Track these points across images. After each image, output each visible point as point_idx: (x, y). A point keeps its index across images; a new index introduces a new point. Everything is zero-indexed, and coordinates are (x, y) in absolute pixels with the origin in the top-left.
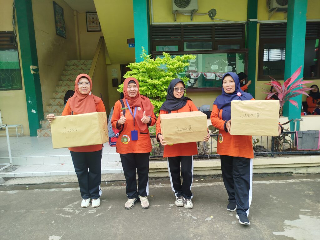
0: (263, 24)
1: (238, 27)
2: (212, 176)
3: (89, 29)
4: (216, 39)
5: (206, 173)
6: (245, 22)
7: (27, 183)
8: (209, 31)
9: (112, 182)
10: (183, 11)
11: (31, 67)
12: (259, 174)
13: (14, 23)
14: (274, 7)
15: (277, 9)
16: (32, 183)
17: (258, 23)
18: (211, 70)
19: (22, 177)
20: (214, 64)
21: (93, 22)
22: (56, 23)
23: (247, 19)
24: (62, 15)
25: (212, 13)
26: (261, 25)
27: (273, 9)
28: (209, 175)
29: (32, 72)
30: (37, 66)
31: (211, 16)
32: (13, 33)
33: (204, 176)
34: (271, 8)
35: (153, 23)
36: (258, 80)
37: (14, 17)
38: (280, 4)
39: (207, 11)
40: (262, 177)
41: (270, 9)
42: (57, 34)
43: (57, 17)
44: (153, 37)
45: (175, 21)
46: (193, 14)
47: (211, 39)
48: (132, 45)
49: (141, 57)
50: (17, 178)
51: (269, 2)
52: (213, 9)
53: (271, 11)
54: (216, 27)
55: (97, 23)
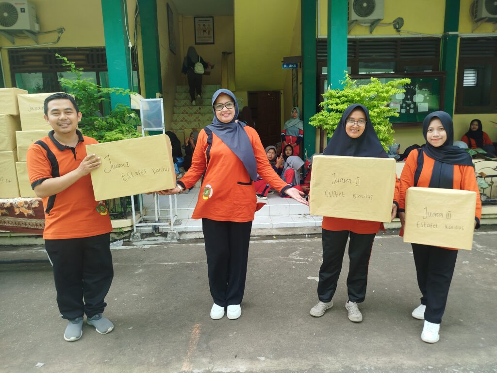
0: (465, 38)
1: (432, 41)
3: (197, 41)
4: (401, 57)
6: (441, 35)
8: (392, 47)
10: (363, 20)
11: (158, 95)
13: (136, 35)
14: (483, 16)
15: (487, 19)
17: (458, 37)
19: (196, 232)
21: (204, 31)
22: (169, 33)
23: (444, 32)
24: (173, 22)
25: (398, 24)
26: (462, 39)
27: (482, 19)
30: (162, 93)
31: (397, 27)
34: (479, 17)
35: (319, 37)
36: (455, 113)
37: (136, 27)
38: (491, 13)
39: (391, 20)
41: (476, 19)
42: (170, 50)
43: (169, 25)
44: (318, 54)
45: (349, 33)
46: (375, 25)
47: (393, 57)
48: (287, 65)
49: (342, 83)
50: (188, 232)
51: (475, 10)
52: (399, 18)
53: (477, 21)
54: (402, 41)
55: (209, 32)
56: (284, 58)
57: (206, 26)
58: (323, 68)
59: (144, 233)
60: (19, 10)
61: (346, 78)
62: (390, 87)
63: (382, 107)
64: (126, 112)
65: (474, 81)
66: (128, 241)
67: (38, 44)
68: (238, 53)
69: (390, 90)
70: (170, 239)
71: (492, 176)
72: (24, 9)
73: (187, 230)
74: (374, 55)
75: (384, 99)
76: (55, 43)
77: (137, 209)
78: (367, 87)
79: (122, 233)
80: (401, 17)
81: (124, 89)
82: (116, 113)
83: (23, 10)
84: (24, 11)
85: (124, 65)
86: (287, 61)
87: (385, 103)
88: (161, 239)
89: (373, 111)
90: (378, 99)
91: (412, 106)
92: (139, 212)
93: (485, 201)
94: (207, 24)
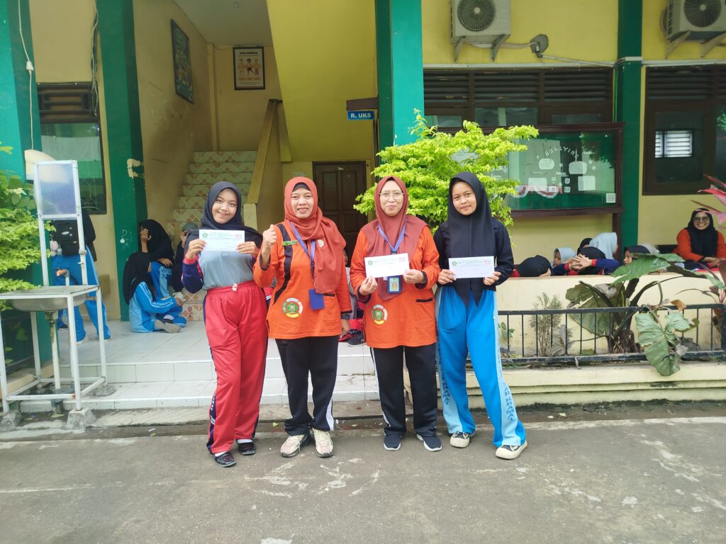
0: (654, 68)
1: (598, 75)
2: (584, 407)
3: (238, 85)
4: (548, 100)
5: (570, 399)
6: (614, 63)
7: (150, 423)
8: (532, 83)
9: (349, 421)
10: (477, 37)
11: (131, 163)
12: (695, 402)
13: (94, 63)
14: (682, 29)
15: (688, 34)
16: (160, 422)
17: (642, 65)
18: (539, 170)
19: (133, 410)
20: (545, 157)
21: (249, 69)
22: (176, 67)
23: (618, 57)
24: (187, 51)
25: (539, 44)
26: (649, 70)
27: (679, 35)
28: (576, 405)
29: (131, 174)
30: (141, 160)
31: (538, 49)
32: (91, 88)
33: (565, 407)
34: (674, 32)
36: (644, 194)
37: (94, 51)
38: (695, 23)
39: (528, 37)
40: (704, 410)
41: (671, 35)
42: (177, 93)
43: (177, 56)
45: (456, 59)
46: (497, 46)
47: (535, 100)
48: (356, 114)
50: (120, 410)
51: (668, 20)
52: (541, 35)
53: (673, 39)
54: (546, 74)
55: (257, 70)
56: (347, 102)
57: (253, 62)
61: (419, 122)
70: (72, 426)
71: (698, 307)
73: (118, 407)
74: (500, 97)
80: (544, 33)
86: (354, 106)
88: (54, 427)
91: (568, 181)
93: (686, 354)
94: (253, 58)
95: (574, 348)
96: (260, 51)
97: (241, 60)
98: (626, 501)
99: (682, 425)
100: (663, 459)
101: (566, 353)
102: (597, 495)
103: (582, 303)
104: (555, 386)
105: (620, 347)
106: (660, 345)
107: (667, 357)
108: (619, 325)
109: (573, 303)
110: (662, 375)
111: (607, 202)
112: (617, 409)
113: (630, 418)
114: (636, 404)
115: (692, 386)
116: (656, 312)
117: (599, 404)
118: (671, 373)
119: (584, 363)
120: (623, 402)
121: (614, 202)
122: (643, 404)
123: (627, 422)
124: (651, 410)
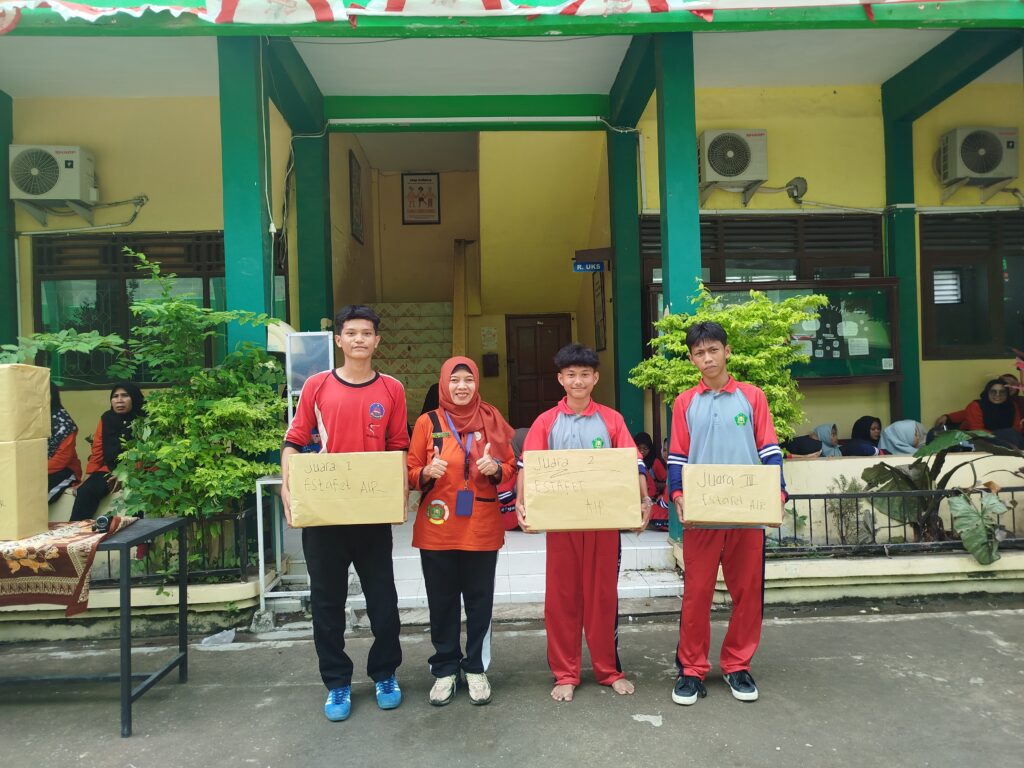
0: (926, 215)
1: (865, 222)
2: (897, 600)
3: (407, 219)
4: (807, 250)
5: (882, 593)
6: (882, 209)
8: (789, 231)
10: (729, 181)
11: (324, 323)
13: (285, 209)
14: (960, 175)
15: (967, 180)
17: (915, 212)
21: (421, 199)
22: (352, 204)
23: (888, 204)
25: (797, 189)
26: (923, 217)
27: (957, 181)
28: (889, 599)
31: (796, 194)
33: (876, 601)
34: (951, 177)
35: (645, 212)
36: (924, 359)
37: (287, 194)
38: (974, 169)
39: (783, 180)
41: (946, 181)
42: (353, 235)
43: (352, 190)
44: (645, 245)
45: (702, 205)
46: (751, 191)
47: (792, 251)
48: (583, 265)
49: (693, 302)
51: (942, 164)
52: (799, 178)
53: (950, 184)
54: (806, 221)
55: (430, 201)
56: (577, 252)
57: (425, 191)
58: (654, 270)
59: (283, 611)
60: (61, 165)
61: (700, 291)
62: (789, 309)
63: (775, 348)
64: (258, 359)
65: (955, 293)
66: (247, 631)
67: (93, 225)
68: (487, 241)
69: (790, 315)
71: (1012, 490)
72: (72, 162)
74: (754, 247)
75: (778, 332)
76: (126, 224)
77: (270, 560)
78: (742, 308)
79: (234, 613)
80: (801, 176)
81: (255, 314)
82: (237, 360)
83: (69, 165)
84: (72, 166)
85: (259, 266)
86: (582, 257)
87: (782, 339)
89: (758, 355)
90: (767, 332)
91: (836, 344)
92: (273, 565)
93: (1004, 542)
94: (425, 186)
95: (882, 535)
96: (434, 178)
97: (410, 188)
98: (972, 681)
99: (1008, 616)
100: (998, 647)
101: (874, 541)
102: (942, 676)
103: (880, 486)
104: (865, 577)
105: (928, 535)
106: (977, 531)
107: (987, 543)
108: (925, 510)
109: (871, 485)
110: (982, 564)
111: (884, 368)
112: (933, 602)
113: (951, 611)
114: (953, 597)
115: (1013, 576)
116: (969, 495)
117: (913, 597)
118: (991, 561)
119: (895, 552)
120: (939, 594)
121: (892, 368)
122: (960, 598)
123: (949, 614)
124: (970, 604)
